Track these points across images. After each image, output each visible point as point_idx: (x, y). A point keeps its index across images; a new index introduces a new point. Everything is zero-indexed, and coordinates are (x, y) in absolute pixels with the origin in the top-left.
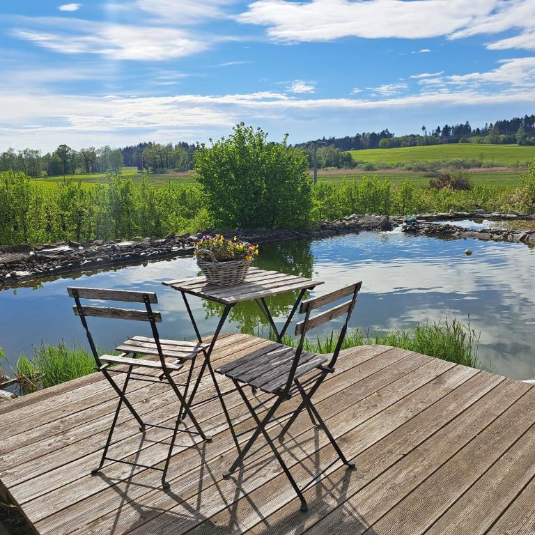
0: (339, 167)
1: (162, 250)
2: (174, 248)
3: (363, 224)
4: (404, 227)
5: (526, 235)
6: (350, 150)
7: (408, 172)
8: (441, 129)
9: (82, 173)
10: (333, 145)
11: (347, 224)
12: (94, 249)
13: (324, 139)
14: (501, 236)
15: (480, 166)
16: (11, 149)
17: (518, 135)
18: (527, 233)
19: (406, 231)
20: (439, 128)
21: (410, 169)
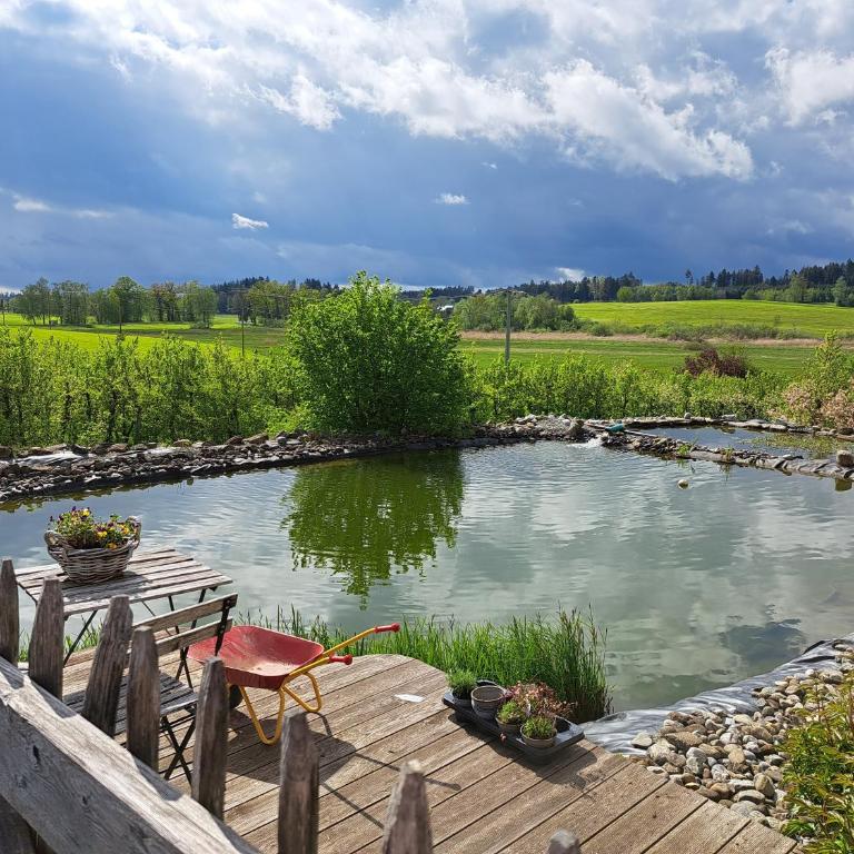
0: (554, 329)
1: (217, 463)
2: (237, 460)
3: (542, 430)
4: (604, 439)
5: (783, 462)
6: (572, 302)
7: (661, 340)
8: (716, 277)
9: (152, 321)
10: (546, 294)
11: (517, 429)
12: (111, 457)
13: (532, 284)
14: (747, 461)
15: (774, 335)
16: (43, 280)
17: (836, 291)
18: (787, 459)
19: (605, 445)
20: (712, 273)
21: (664, 336)
